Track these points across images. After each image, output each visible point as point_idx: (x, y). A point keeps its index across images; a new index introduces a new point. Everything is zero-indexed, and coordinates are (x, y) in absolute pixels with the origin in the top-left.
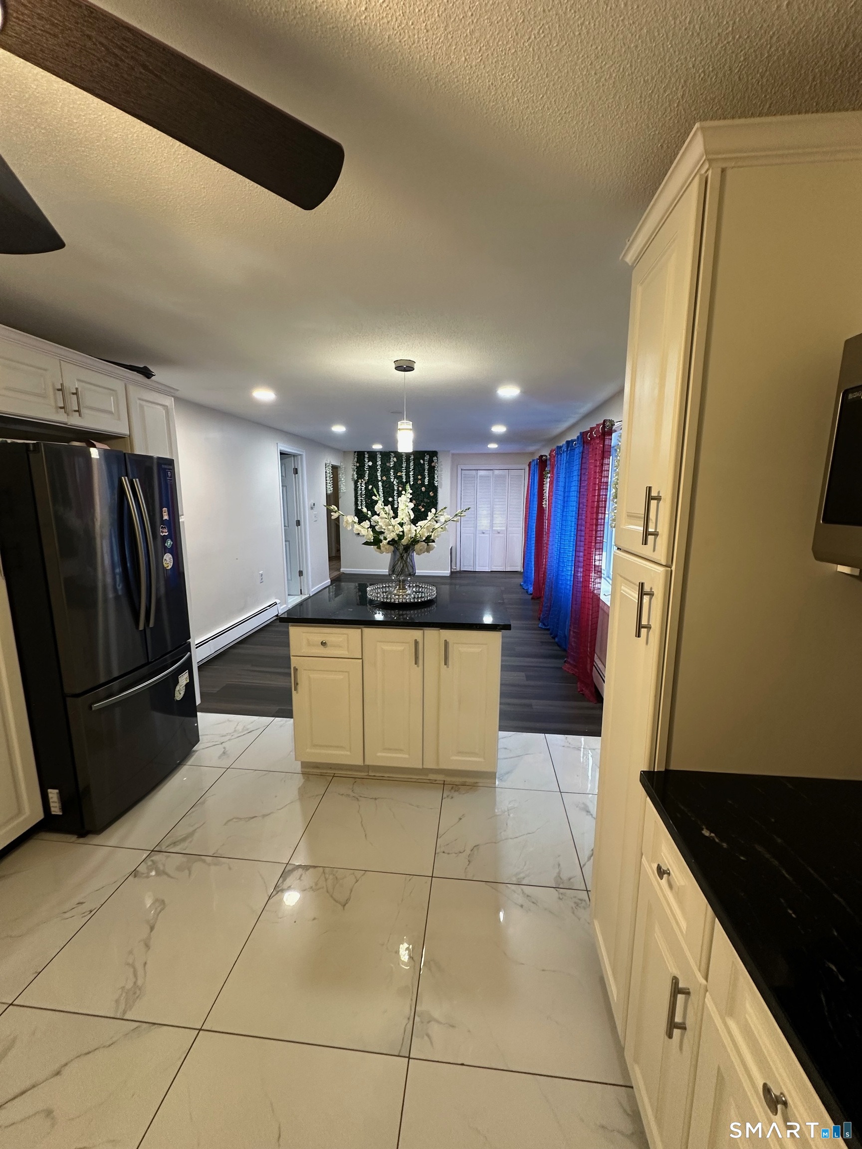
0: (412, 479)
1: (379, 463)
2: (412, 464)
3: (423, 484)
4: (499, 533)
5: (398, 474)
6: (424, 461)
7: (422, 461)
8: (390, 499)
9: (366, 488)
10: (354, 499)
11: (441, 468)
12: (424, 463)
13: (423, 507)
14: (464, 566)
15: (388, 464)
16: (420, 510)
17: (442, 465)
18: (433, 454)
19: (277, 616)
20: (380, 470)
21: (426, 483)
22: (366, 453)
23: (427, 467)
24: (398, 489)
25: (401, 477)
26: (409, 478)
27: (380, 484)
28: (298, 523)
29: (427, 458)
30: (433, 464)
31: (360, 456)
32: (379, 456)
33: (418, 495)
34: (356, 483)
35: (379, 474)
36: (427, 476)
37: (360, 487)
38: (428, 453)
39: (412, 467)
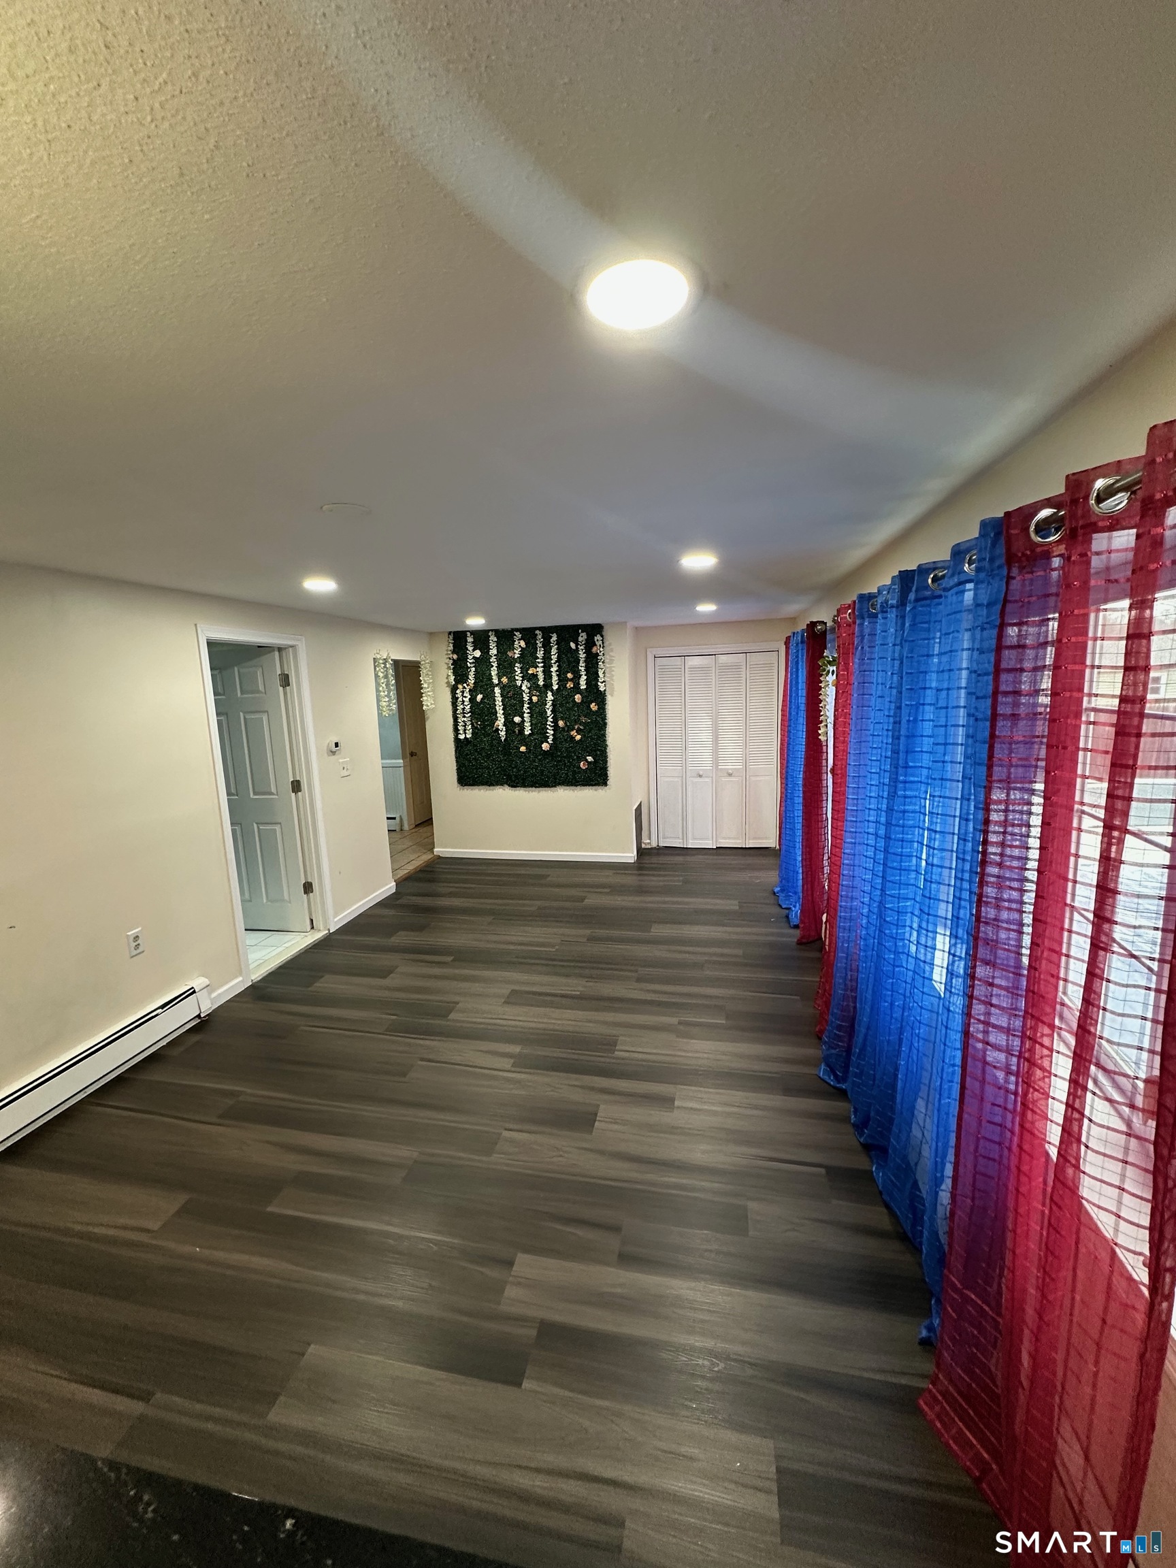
0: (555, 678)
1: (494, 651)
2: (554, 651)
3: (577, 689)
4: (730, 775)
5: (530, 672)
6: (577, 645)
7: (573, 645)
8: (517, 719)
9: (472, 700)
10: (452, 720)
11: (611, 656)
12: (577, 648)
13: (578, 731)
14: (664, 838)
15: (510, 654)
16: (573, 738)
17: (612, 650)
18: (595, 630)
19: (199, 1016)
20: (495, 665)
21: (583, 687)
22: (469, 634)
23: (582, 656)
24: (531, 699)
25: (535, 676)
26: (551, 677)
27: (497, 690)
28: (296, 786)
29: (583, 637)
30: (594, 650)
31: (459, 638)
32: (493, 638)
33: (569, 709)
34: (454, 689)
35: (494, 672)
36: (583, 673)
37: (460, 699)
38: (586, 627)
39: (554, 658)
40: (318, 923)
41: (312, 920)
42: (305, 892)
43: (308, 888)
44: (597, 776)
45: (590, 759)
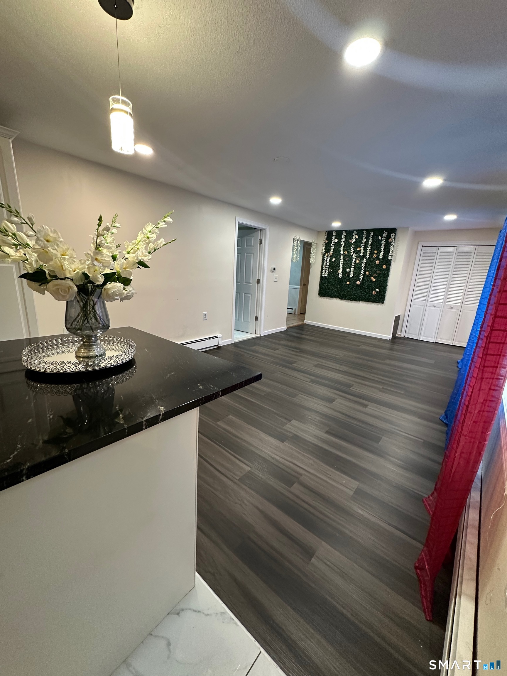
0: (368, 252)
1: (343, 240)
2: (370, 240)
3: (378, 258)
4: (452, 308)
5: (358, 249)
6: (382, 237)
7: (380, 238)
8: (348, 270)
9: (330, 260)
10: (321, 268)
11: (398, 244)
12: (382, 239)
13: (375, 277)
14: (409, 333)
15: (350, 241)
16: (372, 280)
17: (399, 241)
18: (393, 230)
19: (217, 345)
20: (343, 246)
21: (381, 257)
22: (334, 232)
24: (355, 262)
25: (360, 251)
26: (367, 252)
27: (342, 257)
28: (258, 281)
29: (385, 234)
30: (390, 240)
31: (330, 234)
32: (344, 234)
33: (372, 267)
34: (324, 255)
35: (342, 249)
36: (382, 251)
37: (326, 260)
38: (387, 230)
39: (370, 243)
40: (258, 332)
41: (256, 330)
42: (255, 320)
43: (256, 319)
44: (380, 299)
45: (377, 290)
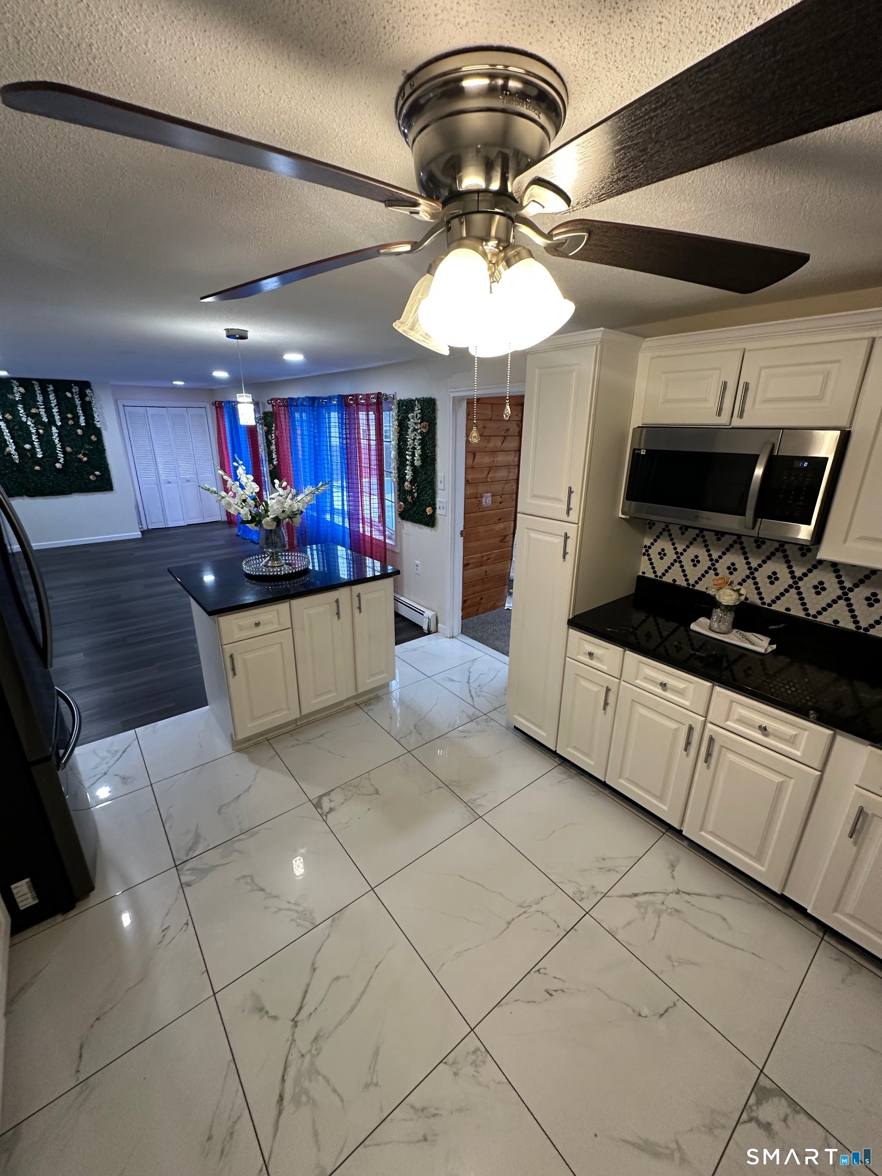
0: (57, 417)
2: (52, 397)
3: (77, 425)
4: (188, 481)
5: (33, 411)
6: (72, 394)
7: (68, 395)
8: (27, 446)
11: (101, 405)
13: (85, 455)
14: (152, 523)
15: (10, 397)
16: (80, 460)
17: (101, 400)
18: (84, 385)
21: (83, 424)
23: (78, 402)
24: (37, 432)
25: (38, 414)
26: (53, 416)
27: (3, 424)
29: (75, 389)
30: (87, 399)
33: (73, 440)
36: (81, 414)
38: (77, 383)
39: (53, 402)
44: (104, 484)
45: (97, 473)
